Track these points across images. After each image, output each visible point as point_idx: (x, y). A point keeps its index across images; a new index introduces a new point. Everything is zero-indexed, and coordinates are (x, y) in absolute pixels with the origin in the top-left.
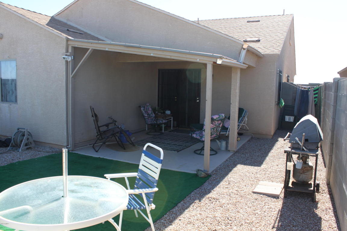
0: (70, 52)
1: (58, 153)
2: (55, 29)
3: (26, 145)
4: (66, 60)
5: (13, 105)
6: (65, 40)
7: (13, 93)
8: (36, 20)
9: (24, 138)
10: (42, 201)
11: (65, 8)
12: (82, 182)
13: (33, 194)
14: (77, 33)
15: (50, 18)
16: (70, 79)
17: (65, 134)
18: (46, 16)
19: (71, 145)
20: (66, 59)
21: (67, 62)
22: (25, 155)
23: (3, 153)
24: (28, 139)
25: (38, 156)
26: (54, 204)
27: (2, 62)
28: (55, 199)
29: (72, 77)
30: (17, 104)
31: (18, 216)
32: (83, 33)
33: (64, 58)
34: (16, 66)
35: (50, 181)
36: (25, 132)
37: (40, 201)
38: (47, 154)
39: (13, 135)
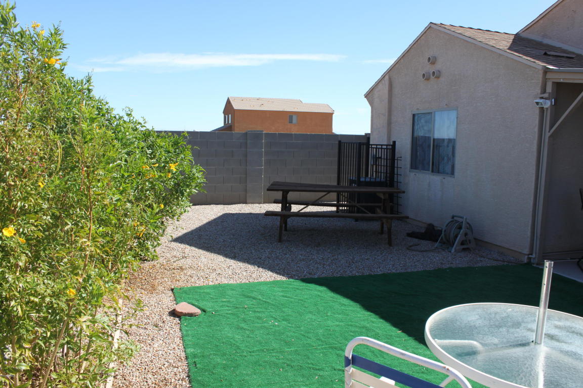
0: (549, 93)
1: (513, 264)
2: (524, 54)
3: (462, 244)
4: (540, 108)
5: (448, 179)
6: (541, 72)
7: (449, 159)
8: (492, 43)
9: (461, 233)
10: (499, 341)
11: (540, 15)
12: (568, 324)
13: (484, 326)
14: (563, 57)
15: (512, 37)
16: (547, 140)
17: (529, 234)
18: (506, 35)
19: (537, 254)
20: (542, 104)
21: (542, 109)
22: (460, 259)
23: (428, 251)
24: (466, 234)
25: (480, 265)
26: (518, 351)
27: (436, 113)
28: (520, 343)
29: (549, 137)
30: (454, 177)
31: (463, 353)
32: (573, 56)
33: (537, 103)
34: (457, 118)
35: (510, 310)
36: (462, 222)
37: (496, 341)
38: (495, 263)
39: (445, 225)
